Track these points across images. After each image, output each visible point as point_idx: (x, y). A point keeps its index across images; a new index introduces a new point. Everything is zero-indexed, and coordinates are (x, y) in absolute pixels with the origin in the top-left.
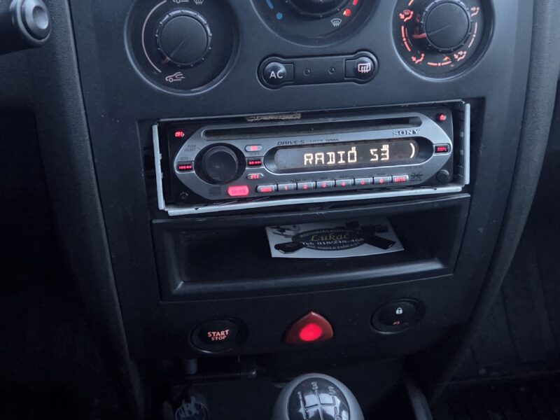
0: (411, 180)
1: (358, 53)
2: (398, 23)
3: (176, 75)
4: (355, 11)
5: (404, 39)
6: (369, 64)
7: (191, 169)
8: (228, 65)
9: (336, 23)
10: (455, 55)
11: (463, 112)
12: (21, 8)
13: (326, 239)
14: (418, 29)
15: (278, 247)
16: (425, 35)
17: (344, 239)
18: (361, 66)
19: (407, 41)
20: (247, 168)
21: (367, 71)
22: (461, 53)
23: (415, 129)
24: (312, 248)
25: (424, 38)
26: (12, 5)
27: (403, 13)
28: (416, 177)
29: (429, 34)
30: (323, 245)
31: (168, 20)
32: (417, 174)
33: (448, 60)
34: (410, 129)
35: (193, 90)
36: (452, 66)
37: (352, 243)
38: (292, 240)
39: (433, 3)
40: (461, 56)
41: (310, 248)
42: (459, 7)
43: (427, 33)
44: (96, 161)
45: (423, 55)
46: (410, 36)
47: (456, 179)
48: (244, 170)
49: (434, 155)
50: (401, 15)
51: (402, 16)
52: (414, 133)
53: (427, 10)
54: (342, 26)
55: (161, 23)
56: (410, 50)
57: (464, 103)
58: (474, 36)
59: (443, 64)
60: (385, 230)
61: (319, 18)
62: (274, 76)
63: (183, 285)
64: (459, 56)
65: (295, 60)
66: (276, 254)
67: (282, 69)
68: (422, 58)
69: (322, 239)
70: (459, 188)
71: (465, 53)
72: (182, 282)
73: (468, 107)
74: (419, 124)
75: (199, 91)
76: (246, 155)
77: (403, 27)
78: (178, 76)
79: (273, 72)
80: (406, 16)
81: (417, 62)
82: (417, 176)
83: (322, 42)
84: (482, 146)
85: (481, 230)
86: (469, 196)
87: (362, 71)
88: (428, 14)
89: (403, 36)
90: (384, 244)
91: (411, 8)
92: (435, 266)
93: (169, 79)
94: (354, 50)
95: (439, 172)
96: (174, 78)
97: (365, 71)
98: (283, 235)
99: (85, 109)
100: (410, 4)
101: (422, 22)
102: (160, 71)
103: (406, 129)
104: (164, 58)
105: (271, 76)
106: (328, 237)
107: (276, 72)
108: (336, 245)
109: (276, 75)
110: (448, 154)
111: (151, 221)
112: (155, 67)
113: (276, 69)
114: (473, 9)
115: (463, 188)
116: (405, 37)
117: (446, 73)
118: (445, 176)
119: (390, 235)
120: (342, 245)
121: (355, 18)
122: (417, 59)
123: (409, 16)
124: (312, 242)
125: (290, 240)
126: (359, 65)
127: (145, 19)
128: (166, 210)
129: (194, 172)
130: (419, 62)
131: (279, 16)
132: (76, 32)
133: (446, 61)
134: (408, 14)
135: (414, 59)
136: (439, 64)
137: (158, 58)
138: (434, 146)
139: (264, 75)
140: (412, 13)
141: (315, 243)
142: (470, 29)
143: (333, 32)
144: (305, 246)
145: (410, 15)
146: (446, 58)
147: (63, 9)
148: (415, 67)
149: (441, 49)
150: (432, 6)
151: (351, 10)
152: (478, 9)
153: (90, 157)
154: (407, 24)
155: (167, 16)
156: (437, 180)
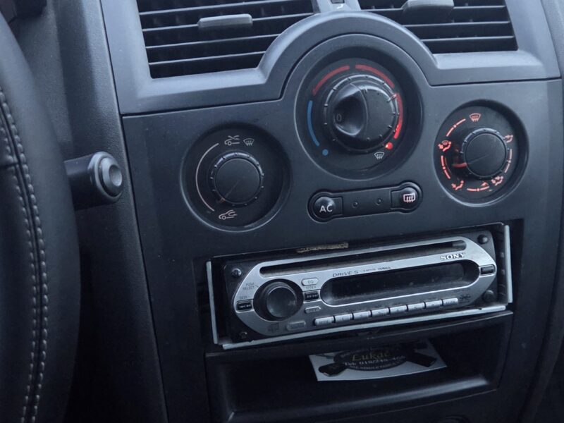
0: (460, 302)
1: (403, 184)
2: (438, 153)
3: (229, 212)
4: (397, 144)
5: (444, 168)
6: (414, 194)
7: (250, 308)
8: (278, 201)
9: (379, 156)
10: (492, 180)
11: (503, 233)
12: (99, 168)
13: (367, 358)
14: (457, 157)
15: (322, 370)
16: (465, 164)
17: (385, 358)
18: (406, 197)
19: (446, 169)
20: (304, 303)
21: (412, 200)
22: (498, 178)
23: (460, 252)
24: (355, 369)
25: (465, 168)
26: (90, 166)
27: (442, 144)
28: (464, 300)
29: (470, 163)
30: (365, 365)
31: (223, 163)
32: (465, 296)
33: (486, 186)
34: (455, 252)
35: (246, 227)
36: (490, 190)
37: (394, 361)
38: (334, 360)
39: (471, 134)
40: (498, 181)
41: (353, 369)
42: (495, 137)
43: (467, 162)
44: (152, 300)
45: (462, 182)
46: (449, 165)
47: (500, 298)
48: (302, 304)
49: (480, 277)
50: (440, 145)
51: (441, 147)
52: (460, 256)
53: (465, 141)
54: (385, 158)
55: (216, 166)
56: (449, 178)
57: (503, 224)
58: (510, 162)
59: (482, 189)
60: (424, 346)
61: (364, 153)
62: (324, 210)
63: (235, 416)
64: (497, 181)
65: (343, 193)
66: (321, 377)
67: (331, 203)
68: (461, 185)
69: (364, 359)
70: (503, 307)
71: (502, 178)
72: (233, 413)
73: (507, 228)
74: (463, 248)
75: (252, 228)
76: (304, 289)
77: (442, 157)
78: (231, 213)
79: (323, 207)
80: (445, 146)
81: (456, 189)
82: (465, 298)
83: (368, 175)
84: (523, 265)
85: (524, 345)
86: (512, 313)
87: (407, 201)
88: (467, 144)
89: (443, 165)
90: (426, 361)
91: (449, 139)
92: (479, 382)
93: (222, 217)
94: (400, 182)
95: (485, 293)
96: (227, 215)
97: (410, 201)
98: (325, 356)
99: (142, 251)
100: (448, 135)
101: (461, 152)
102: (213, 210)
103: (452, 253)
104: (219, 199)
105: (321, 210)
106: (369, 356)
107: (326, 206)
108: (377, 364)
109: (326, 209)
110: (493, 275)
111: (204, 355)
112: (209, 207)
113: (325, 203)
114: (508, 137)
115: (507, 307)
116: (445, 166)
117: (485, 197)
118: (490, 295)
119: (430, 352)
120: (384, 363)
121: (397, 150)
122: (457, 186)
123: (447, 146)
124: (354, 362)
125: (331, 361)
126: (404, 195)
127: (198, 162)
128: (220, 344)
129: (253, 310)
130: (459, 189)
131: (325, 152)
132: (133, 179)
133: (484, 187)
134: (446, 144)
135: (454, 186)
136: (478, 190)
137: (213, 198)
138: (480, 268)
139: (314, 210)
140: (450, 143)
141: (357, 363)
142: (506, 157)
143: (377, 165)
144: (348, 367)
145: (448, 144)
146: (484, 184)
147: (121, 157)
148: (456, 194)
149: (481, 177)
150: (470, 137)
151: (393, 144)
152: (512, 136)
153: (146, 296)
154: (445, 154)
155: (221, 159)
156: (484, 300)
